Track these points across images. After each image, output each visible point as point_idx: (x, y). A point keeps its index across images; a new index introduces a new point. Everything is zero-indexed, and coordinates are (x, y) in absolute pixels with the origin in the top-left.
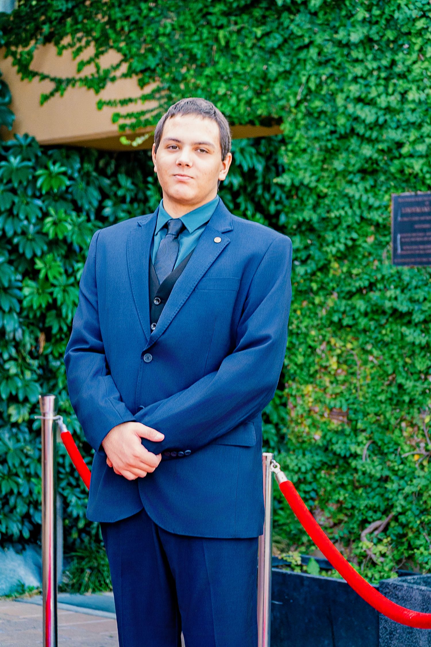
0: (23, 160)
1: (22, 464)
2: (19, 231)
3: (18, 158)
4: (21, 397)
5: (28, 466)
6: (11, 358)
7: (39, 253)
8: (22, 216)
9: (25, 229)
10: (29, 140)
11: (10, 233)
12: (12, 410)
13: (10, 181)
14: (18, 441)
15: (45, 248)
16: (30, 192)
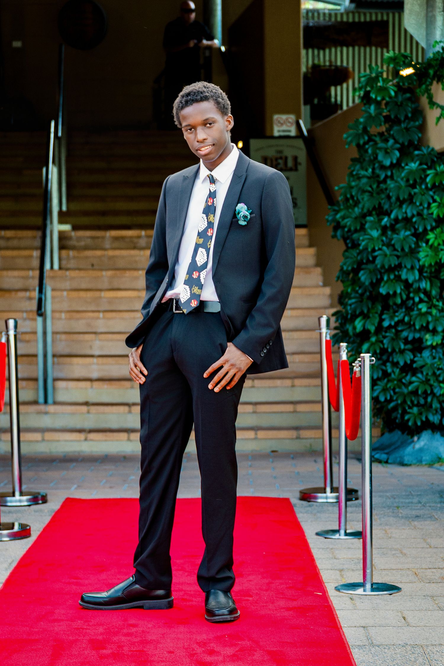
0: (421, 164)
1: (434, 374)
2: (415, 213)
3: (418, 163)
4: (431, 327)
5: (439, 375)
6: (421, 301)
7: (429, 228)
8: (418, 204)
9: (420, 212)
10: (430, 150)
11: (409, 215)
12: (428, 336)
13: (408, 180)
14: (434, 358)
15: (434, 224)
16: (423, 187)
